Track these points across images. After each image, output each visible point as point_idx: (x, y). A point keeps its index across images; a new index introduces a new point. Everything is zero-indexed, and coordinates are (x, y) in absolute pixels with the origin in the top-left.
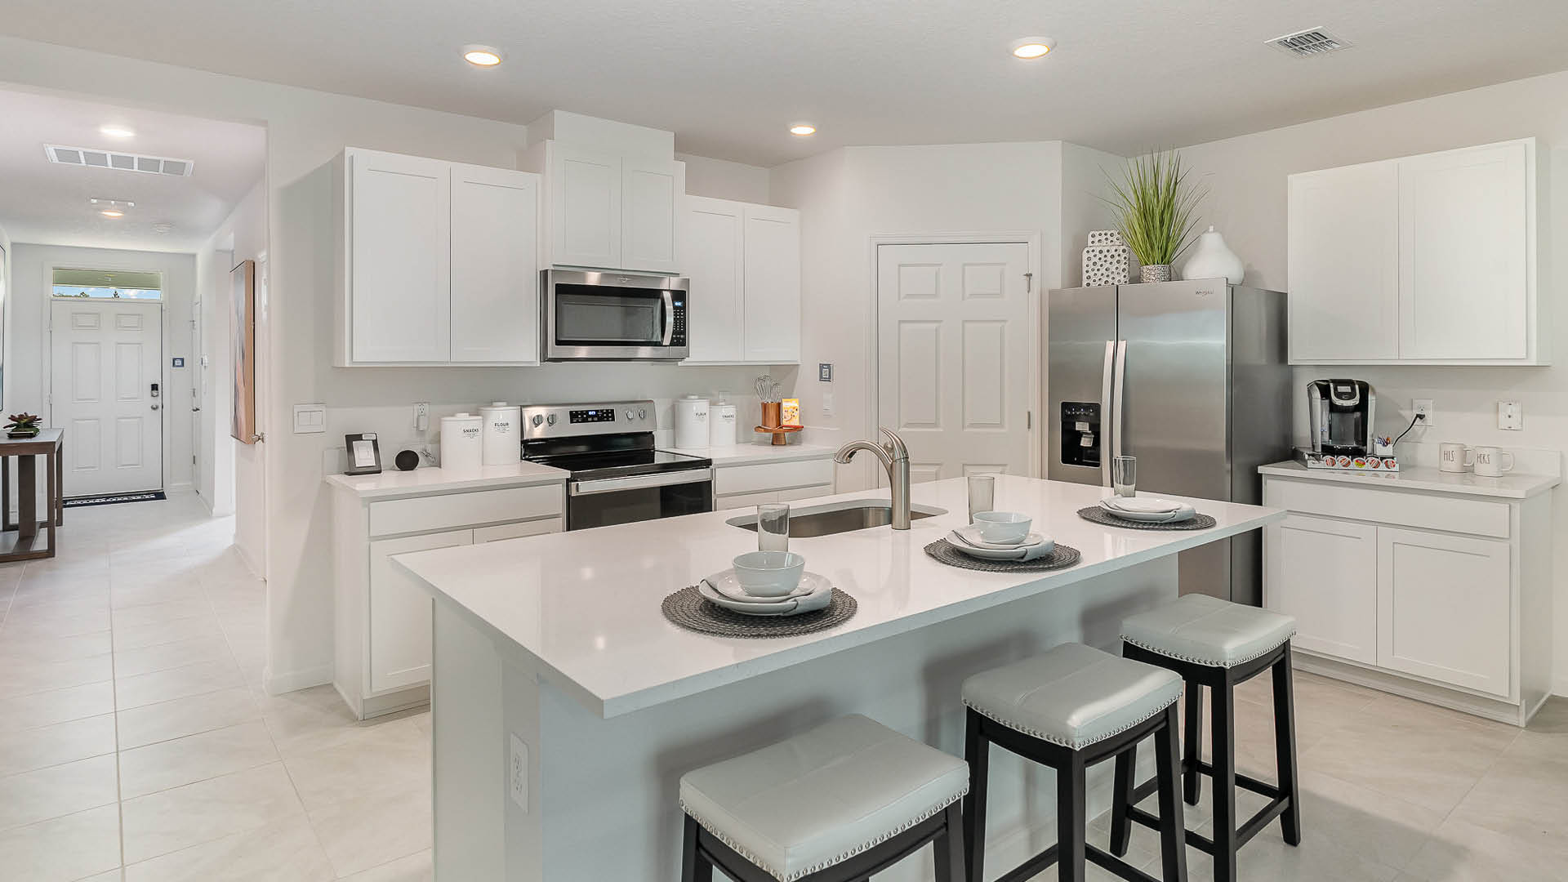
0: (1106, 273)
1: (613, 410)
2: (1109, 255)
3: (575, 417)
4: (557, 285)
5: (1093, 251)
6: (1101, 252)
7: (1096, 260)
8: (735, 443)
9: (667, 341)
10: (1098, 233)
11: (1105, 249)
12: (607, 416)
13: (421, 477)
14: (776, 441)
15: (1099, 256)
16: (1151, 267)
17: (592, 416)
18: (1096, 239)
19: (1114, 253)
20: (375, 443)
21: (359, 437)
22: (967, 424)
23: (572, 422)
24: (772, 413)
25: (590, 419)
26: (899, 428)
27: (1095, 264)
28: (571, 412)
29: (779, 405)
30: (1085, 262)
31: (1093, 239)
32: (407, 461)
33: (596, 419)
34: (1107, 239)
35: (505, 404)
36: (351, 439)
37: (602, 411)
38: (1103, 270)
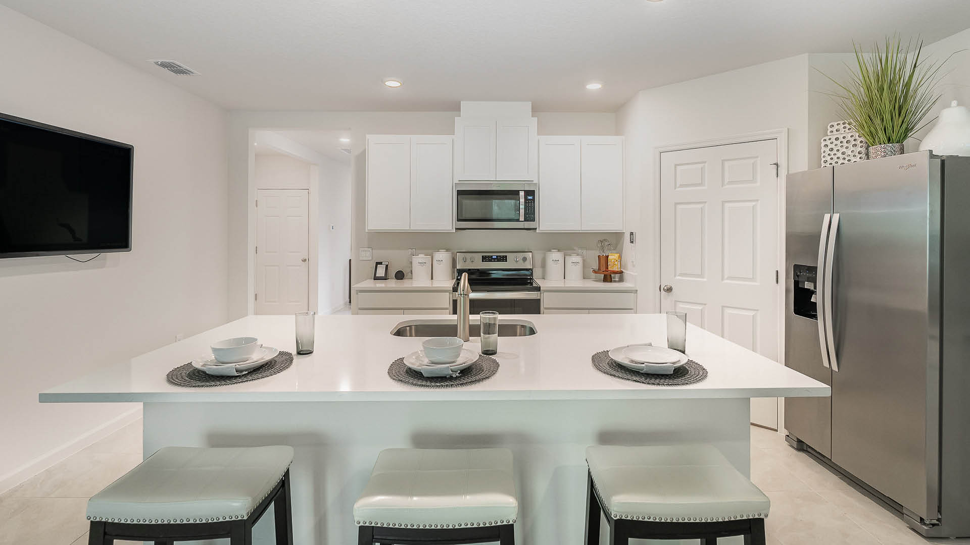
0: (842, 156)
1: (506, 256)
2: (845, 141)
3: (484, 259)
4: (458, 191)
5: (830, 139)
6: (837, 139)
7: (833, 146)
8: (582, 278)
9: (522, 218)
10: (836, 123)
11: (841, 137)
12: (503, 259)
13: (405, 284)
14: (607, 279)
15: (836, 142)
16: (878, 147)
17: (495, 259)
18: (834, 129)
19: (850, 138)
20: (387, 266)
21: (381, 263)
22: (726, 277)
23: (483, 261)
24: (603, 262)
25: (493, 260)
26: (675, 276)
27: (832, 150)
28: (483, 256)
29: (607, 257)
30: (823, 149)
31: (831, 129)
32: (400, 276)
33: (496, 260)
34: (845, 128)
35: (445, 250)
36: (377, 263)
37: (500, 256)
38: (839, 154)
